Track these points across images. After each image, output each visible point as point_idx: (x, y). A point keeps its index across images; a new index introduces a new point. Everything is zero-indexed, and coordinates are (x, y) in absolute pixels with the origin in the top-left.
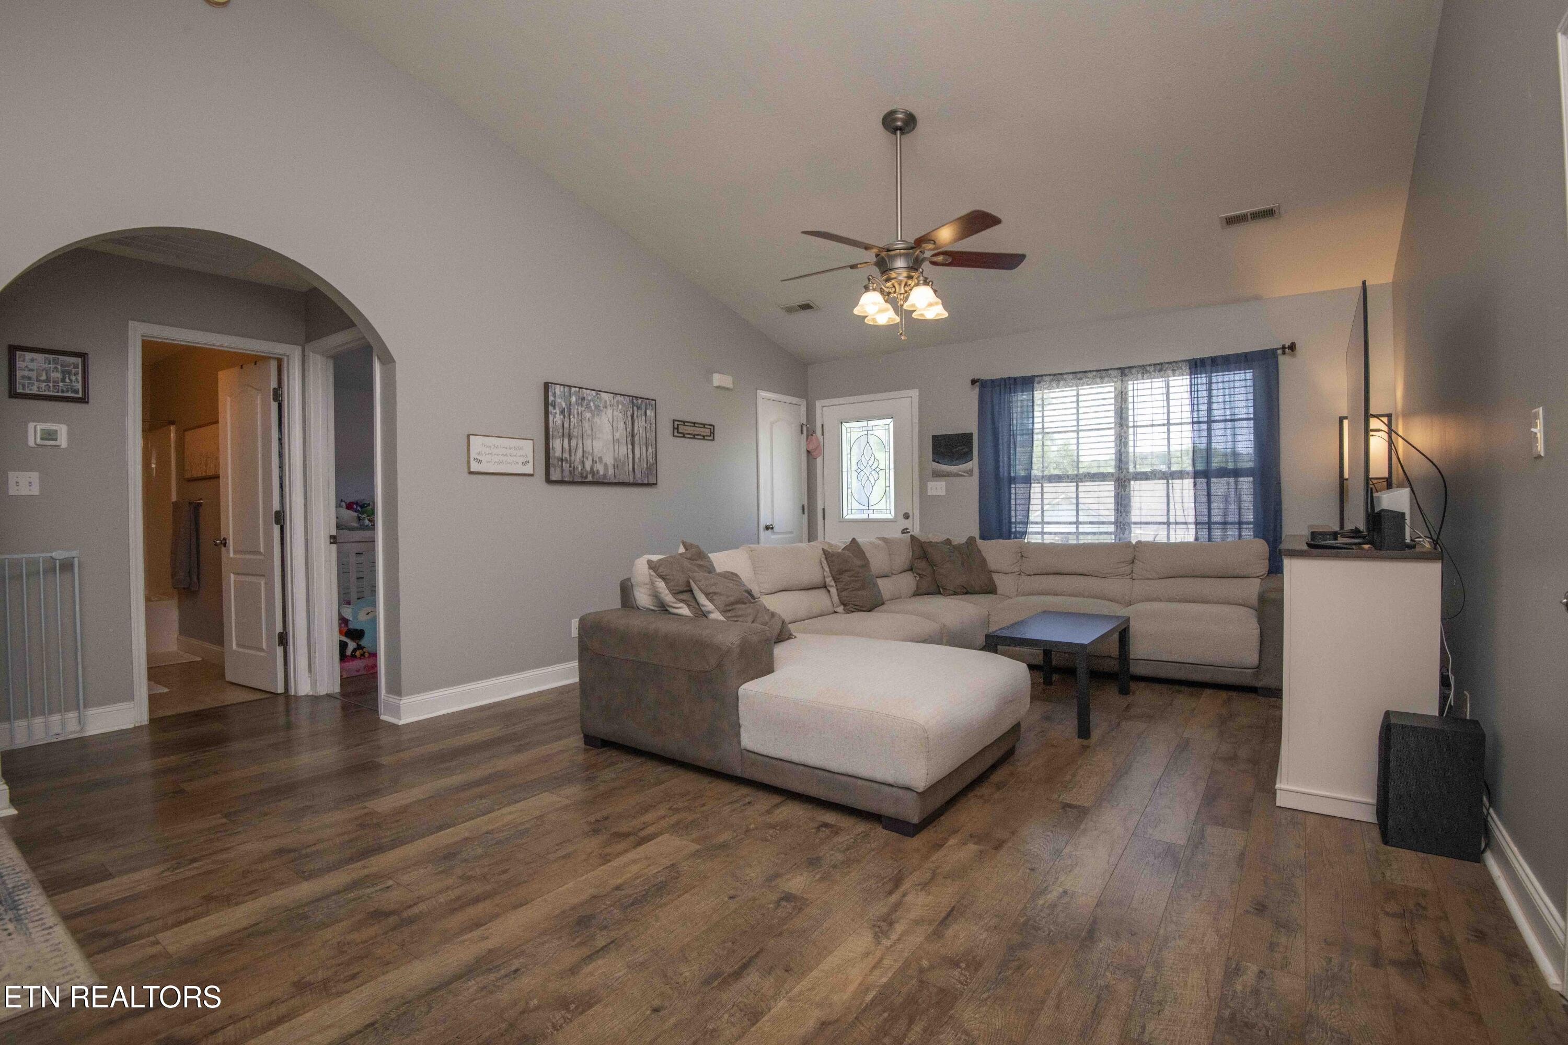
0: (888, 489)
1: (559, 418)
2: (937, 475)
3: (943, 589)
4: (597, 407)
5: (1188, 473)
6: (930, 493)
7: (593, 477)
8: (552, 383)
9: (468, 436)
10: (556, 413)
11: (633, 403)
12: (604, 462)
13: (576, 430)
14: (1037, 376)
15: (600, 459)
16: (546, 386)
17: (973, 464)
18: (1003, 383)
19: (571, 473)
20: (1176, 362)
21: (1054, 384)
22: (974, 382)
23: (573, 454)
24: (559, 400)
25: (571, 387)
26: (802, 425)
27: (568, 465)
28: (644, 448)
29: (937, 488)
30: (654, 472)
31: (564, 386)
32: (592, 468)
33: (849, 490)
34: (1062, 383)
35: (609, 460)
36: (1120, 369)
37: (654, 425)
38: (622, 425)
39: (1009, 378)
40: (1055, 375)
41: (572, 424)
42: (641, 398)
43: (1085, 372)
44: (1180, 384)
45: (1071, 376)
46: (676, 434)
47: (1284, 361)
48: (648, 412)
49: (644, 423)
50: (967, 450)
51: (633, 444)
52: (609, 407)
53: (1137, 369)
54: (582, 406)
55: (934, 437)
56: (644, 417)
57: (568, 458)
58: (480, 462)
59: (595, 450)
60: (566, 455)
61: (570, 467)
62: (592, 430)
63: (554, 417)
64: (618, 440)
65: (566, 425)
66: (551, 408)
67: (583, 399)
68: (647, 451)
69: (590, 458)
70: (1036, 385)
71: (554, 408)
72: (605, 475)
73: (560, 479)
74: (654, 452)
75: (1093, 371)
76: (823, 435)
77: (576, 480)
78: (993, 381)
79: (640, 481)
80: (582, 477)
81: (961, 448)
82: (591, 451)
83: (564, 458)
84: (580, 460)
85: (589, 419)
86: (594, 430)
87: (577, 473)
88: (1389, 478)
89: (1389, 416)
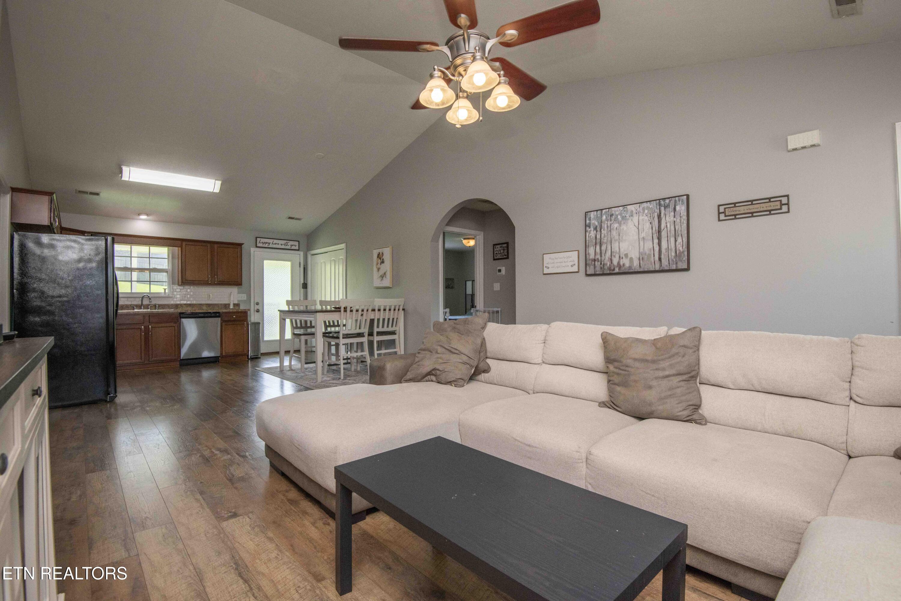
1: (593, 234)
4: (624, 218)
7: (619, 269)
8: (588, 212)
9: (543, 256)
10: (591, 230)
11: (660, 205)
12: (629, 256)
13: (606, 238)
15: (626, 255)
16: (586, 214)
19: (601, 268)
23: (603, 255)
24: (593, 222)
25: (602, 210)
27: (599, 263)
28: (672, 240)
30: (685, 258)
31: (597, 211)
32: (618, 263)
35: (634, 254)
37: (685, 217)
38: (648, 225)
41: (602, 235)
42: (669, 198)
46: (722, 217)
48: (678, 208)
49: (672, 218)
51: (659, 239)
52: (635, 215)
54: (611, 220)
56: (673, 213)
57: (600, 259)
58: (548, 268)
59: (622, 250)
60: (598, 257)
61: (601, 264)
62: (619, 235)
63: (590, 233)
64: (644, 238)
65: (598, 237)
66: (587, 228)
67: (612, 215)
68: (676, 241)
69: (617, 256)
72: (630, 267)
73: (593, 273)
74: (685, 241)
77: (605, 272)
79: (666, 268)
80: (610, 270)
82: (618, 251)
83: (596, 259)
84: (608, 258)
85: (616, 228)
86: (621, 235)
87: (606, 267)
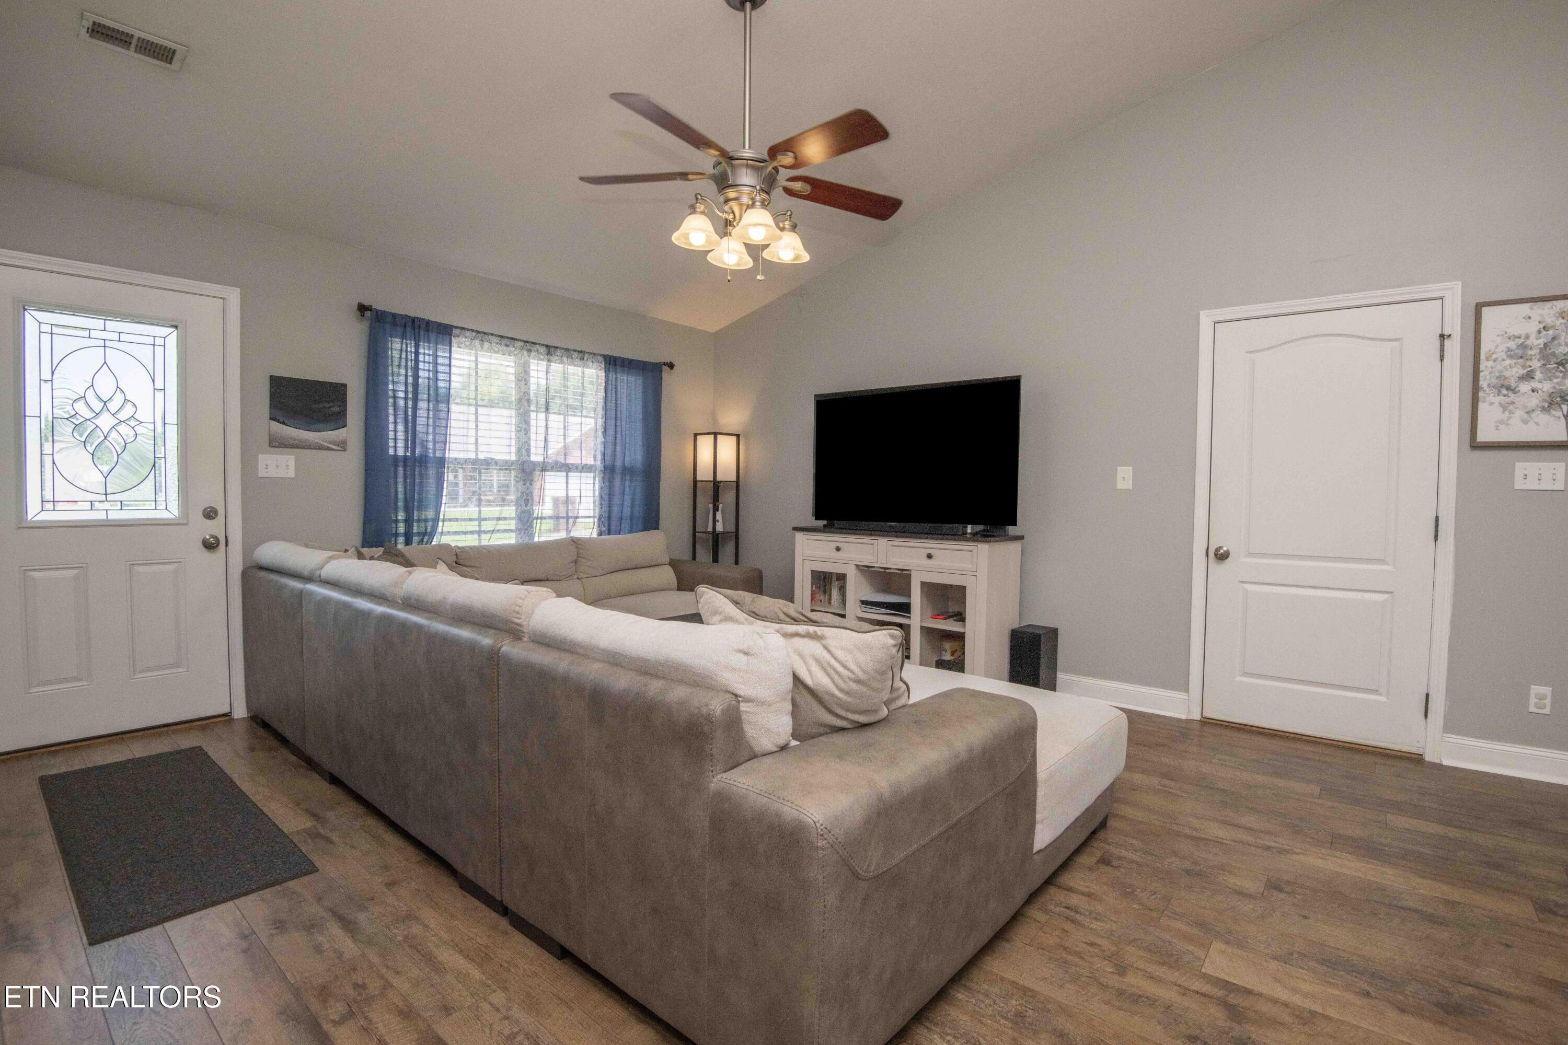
2: (277, 443)
5: (597, 468)
6: (262, 473)
14: (456, 327)
17: (352, 432)
18: (408, 323)
20: (597, 354)
21: (477, 343)
22: (363, 309)
29: (278, 465)
33: (48, 460)
36: (547, 346)
39: (420, 320)
40: (478, 332)
45: (496, 339)
50: (337, 409)
55: (273, 380)
70: (454, 339)
78: (394, 316)
81: (326, 405)
88: (738, 482)
89: (738, 436)
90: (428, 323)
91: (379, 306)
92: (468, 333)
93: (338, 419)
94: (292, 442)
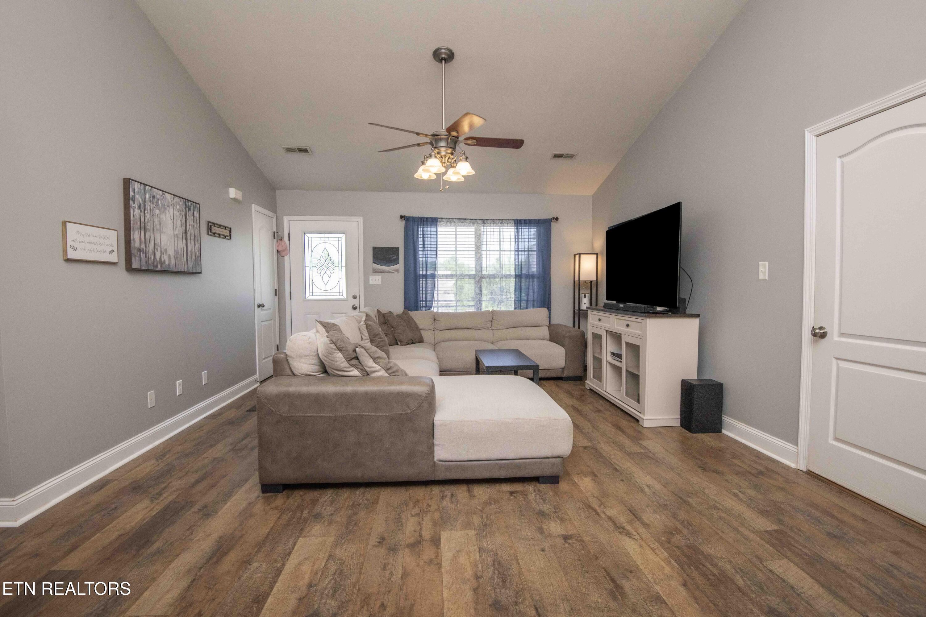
0: (340, 280)
1: (137, 212)
2: (376, 272)
3: (399, 341)
4: (163, 205)
5: (512, 276)
6: (371, 282)
7: (161, 266)
8: (130, 180)
9: (64, 223)
10: (134, 207)
11: (186, 205)
12: (168, 254)
13: (149, 224)
14: (439, 218)
15: (166, 251)
16: (127, 182)
17: (400, 266)
18: (420, 220)
19: (146, 262)
20: (509, 220)
21: (449, 223)
22: (402, 217)
23: (147, 245)
24: (137, 196)
25: (145, 185)
26: (274, 233)
27: (144, 255)
28: (193, 244)
29: (376, 280)
30: (200, 263)
31: (141, 183)
32: (160, 258)
33: (311, 280)
34: (453, 224)
35: (171, 252)
36: (482, 220)
37: (198, 225)
38: (179, 223)
39: (424, 218)
40: (449, 219)
41: (146, 219)
42: (191, 201)
43: (465, 219)
44: (509, 231)
45: (457, 221)
46: (210, 233)
47: (554, 225)
48: (195, 213)
49: (192, 222)
50: (395, 257)
51: (186, 239)
52: (170, 206)
53: (491, 221)
54: (153, 203)
55: (374, 248)
56: (192, 218)
57: (144, 249)
58: (75, 249)
59: (163, 243)
60: (143, 246)
61: (146, 256)
63: (134, 211)
64: (177, 235)
65: (142, 219)
66: (132, 202)
67: (154, 197)
69: (159, 250)
70: (438, 223)
71: (134, 203)
72: (169, 265)
73: (136, 268)
74: (199, 247)
75: (469, 219)
76: (289, 240)
77: (150, 269)
78: (413, 218)
79: (190, 271)
80: (154, 266)
81: (392, 256)
82: (159, 244)
83: (141, 248)
84: (152, 251)
85: (158, 215)
86: (161, 225)
87: (150, 262)
88: (597, 281)
89: (597, 254)
90: (427, 218)
91: (407, 214)
92: (444, 220)
93: (396, 261)
94: (380, 271)
